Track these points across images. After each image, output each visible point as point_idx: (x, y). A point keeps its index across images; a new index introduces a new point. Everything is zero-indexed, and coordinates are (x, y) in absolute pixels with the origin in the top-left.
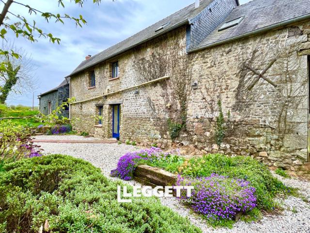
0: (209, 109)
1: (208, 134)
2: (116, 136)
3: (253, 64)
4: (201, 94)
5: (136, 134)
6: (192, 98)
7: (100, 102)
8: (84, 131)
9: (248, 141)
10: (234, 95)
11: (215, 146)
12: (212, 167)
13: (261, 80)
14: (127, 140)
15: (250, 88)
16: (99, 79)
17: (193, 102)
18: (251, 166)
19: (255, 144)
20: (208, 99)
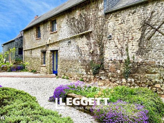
0: (120, 54)
1: (119, 71)
2: (55, 72)
3: (151, 21)
4: (114, 43)
5: (69, 71)
6: (108, 46)
7: (44, 49)
8: (33, 69)
9: (147, 77)
10: (137, 44)
11: (124, 80)
12: (119, 95)
13: (157, 33)
14: (63, 76)
15: (149, 39)
16: (43, 33)
17: (109, 49)
18: (147, 95)
19: (152, 79)
20: (119, 46)
